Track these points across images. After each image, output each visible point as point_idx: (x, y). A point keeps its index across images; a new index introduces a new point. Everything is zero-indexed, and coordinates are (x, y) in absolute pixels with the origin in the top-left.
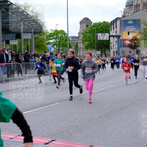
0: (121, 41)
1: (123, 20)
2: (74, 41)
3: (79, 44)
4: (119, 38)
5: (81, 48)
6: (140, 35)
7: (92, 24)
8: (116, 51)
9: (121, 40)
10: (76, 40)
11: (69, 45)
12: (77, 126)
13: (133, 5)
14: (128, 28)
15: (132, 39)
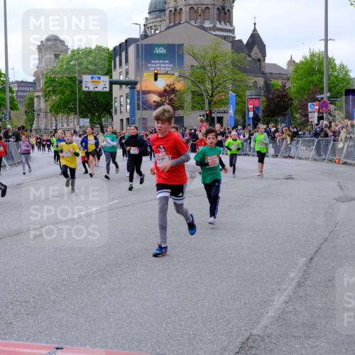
0: (138, 95)
1: (142, 45)
2: (25, 94)
3: (36, 100)
4: (134, 88)
5: (40, 110)
6: (182, 82)
7: (69, 52)
8: (128, 119)
9: (138, 92)
10: (30, 91)
11: (11, 103)
12: (25, 302)
13: (165, 10)
14: (155, 64)
15: (165, 91)
